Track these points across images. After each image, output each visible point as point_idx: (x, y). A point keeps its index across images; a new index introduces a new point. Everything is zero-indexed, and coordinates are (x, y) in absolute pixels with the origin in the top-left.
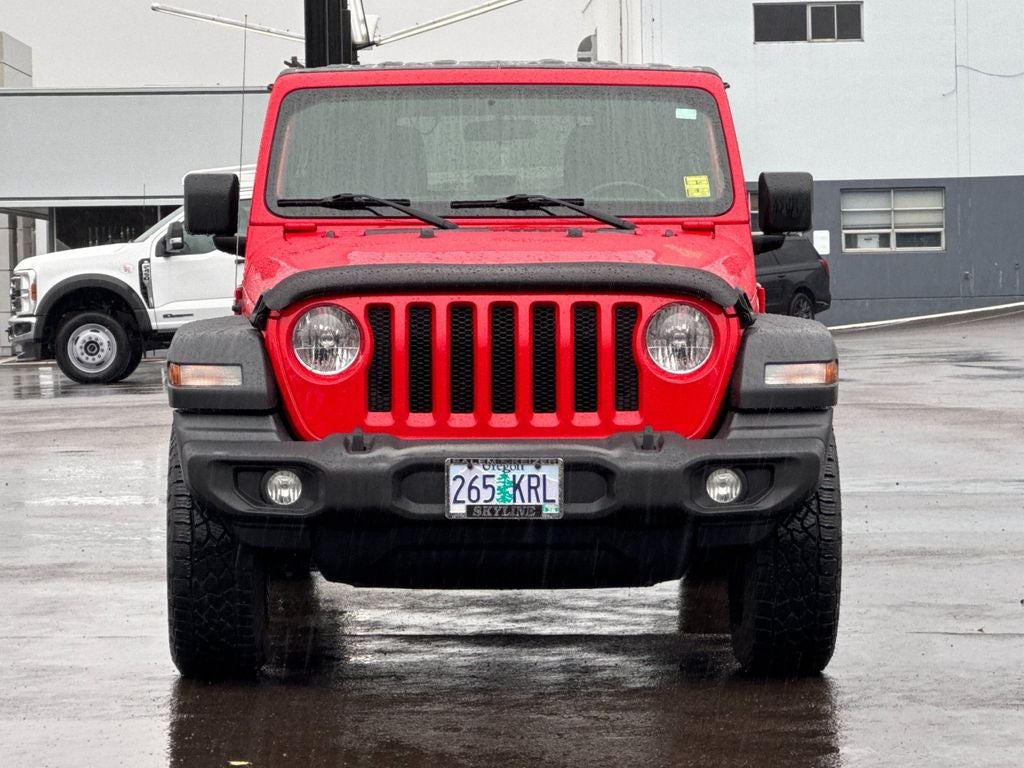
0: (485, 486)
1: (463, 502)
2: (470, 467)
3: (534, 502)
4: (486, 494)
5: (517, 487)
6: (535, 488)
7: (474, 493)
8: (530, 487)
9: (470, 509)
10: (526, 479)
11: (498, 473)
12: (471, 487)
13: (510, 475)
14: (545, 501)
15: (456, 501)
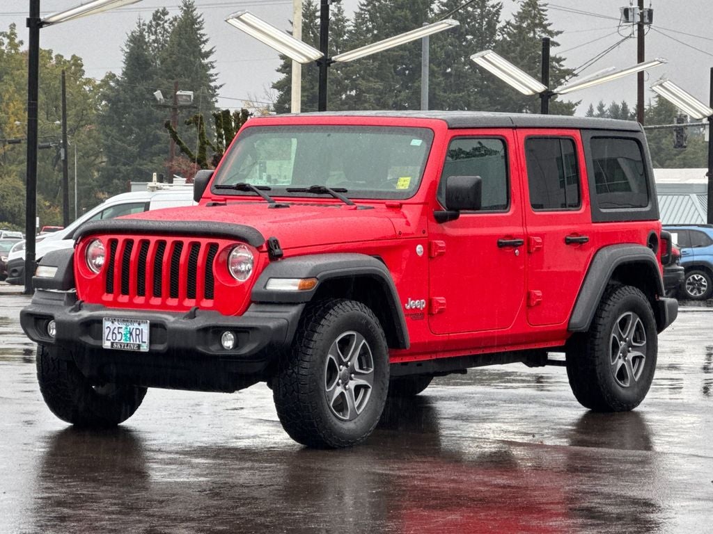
0: (119, 333)
1: (110, 340)
2: (113, 322)
3: (138, 342)
4: (119, 337)
5: (131, 334)
6: (138, 335)
7: (114, 335)
8: (136, 335)
9: (112, 344)
10: (134, 330)
11: (124, 326)
12: (113, 333)
13: (128, 328)
14: (142, 342)
15: (107, 340)
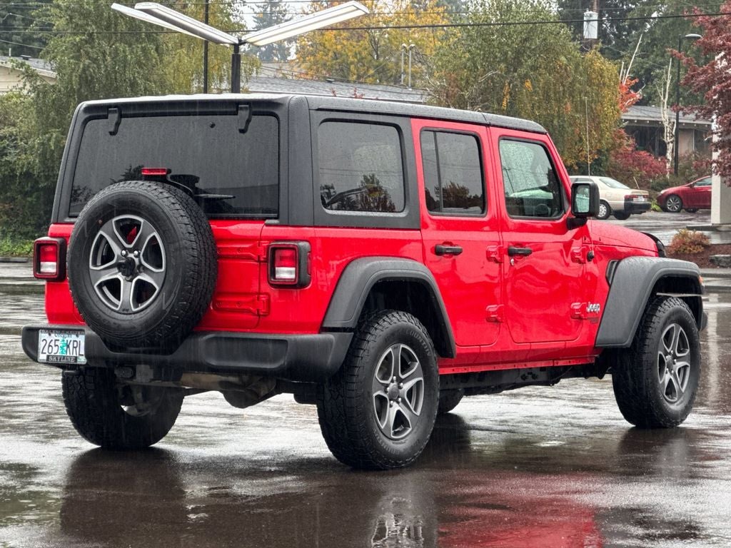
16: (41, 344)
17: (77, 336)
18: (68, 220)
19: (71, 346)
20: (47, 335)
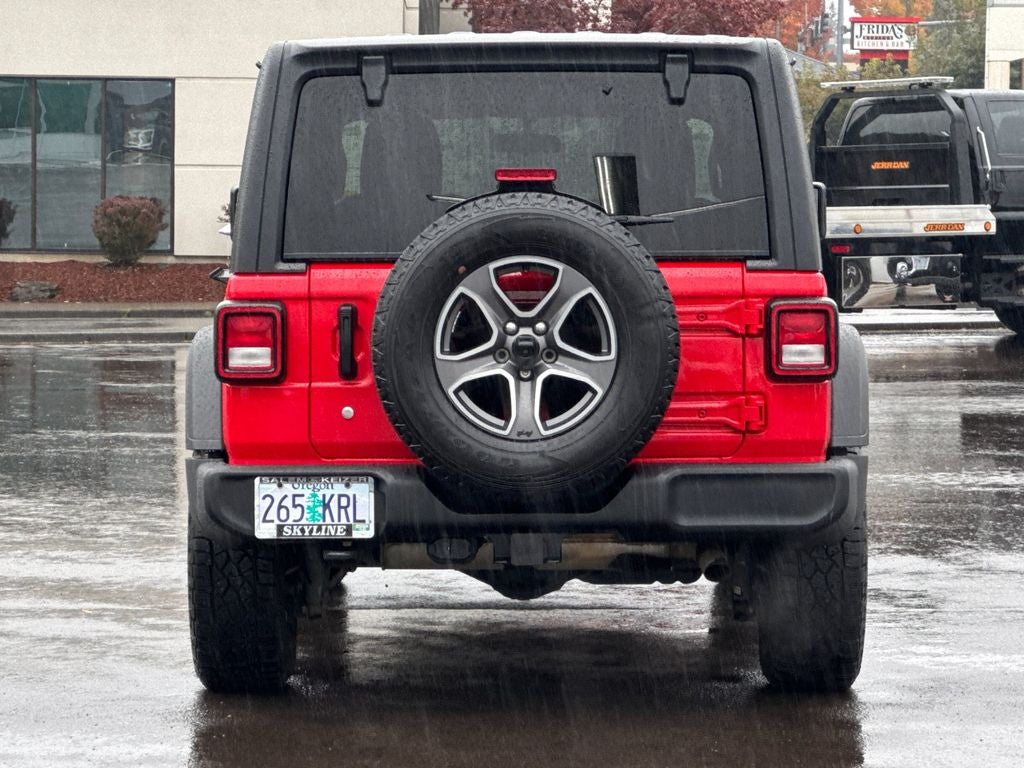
16: (260, 505)
17: (347, 485)
18: (283, 266)
19: (334, 505)
20: (275, 486)
